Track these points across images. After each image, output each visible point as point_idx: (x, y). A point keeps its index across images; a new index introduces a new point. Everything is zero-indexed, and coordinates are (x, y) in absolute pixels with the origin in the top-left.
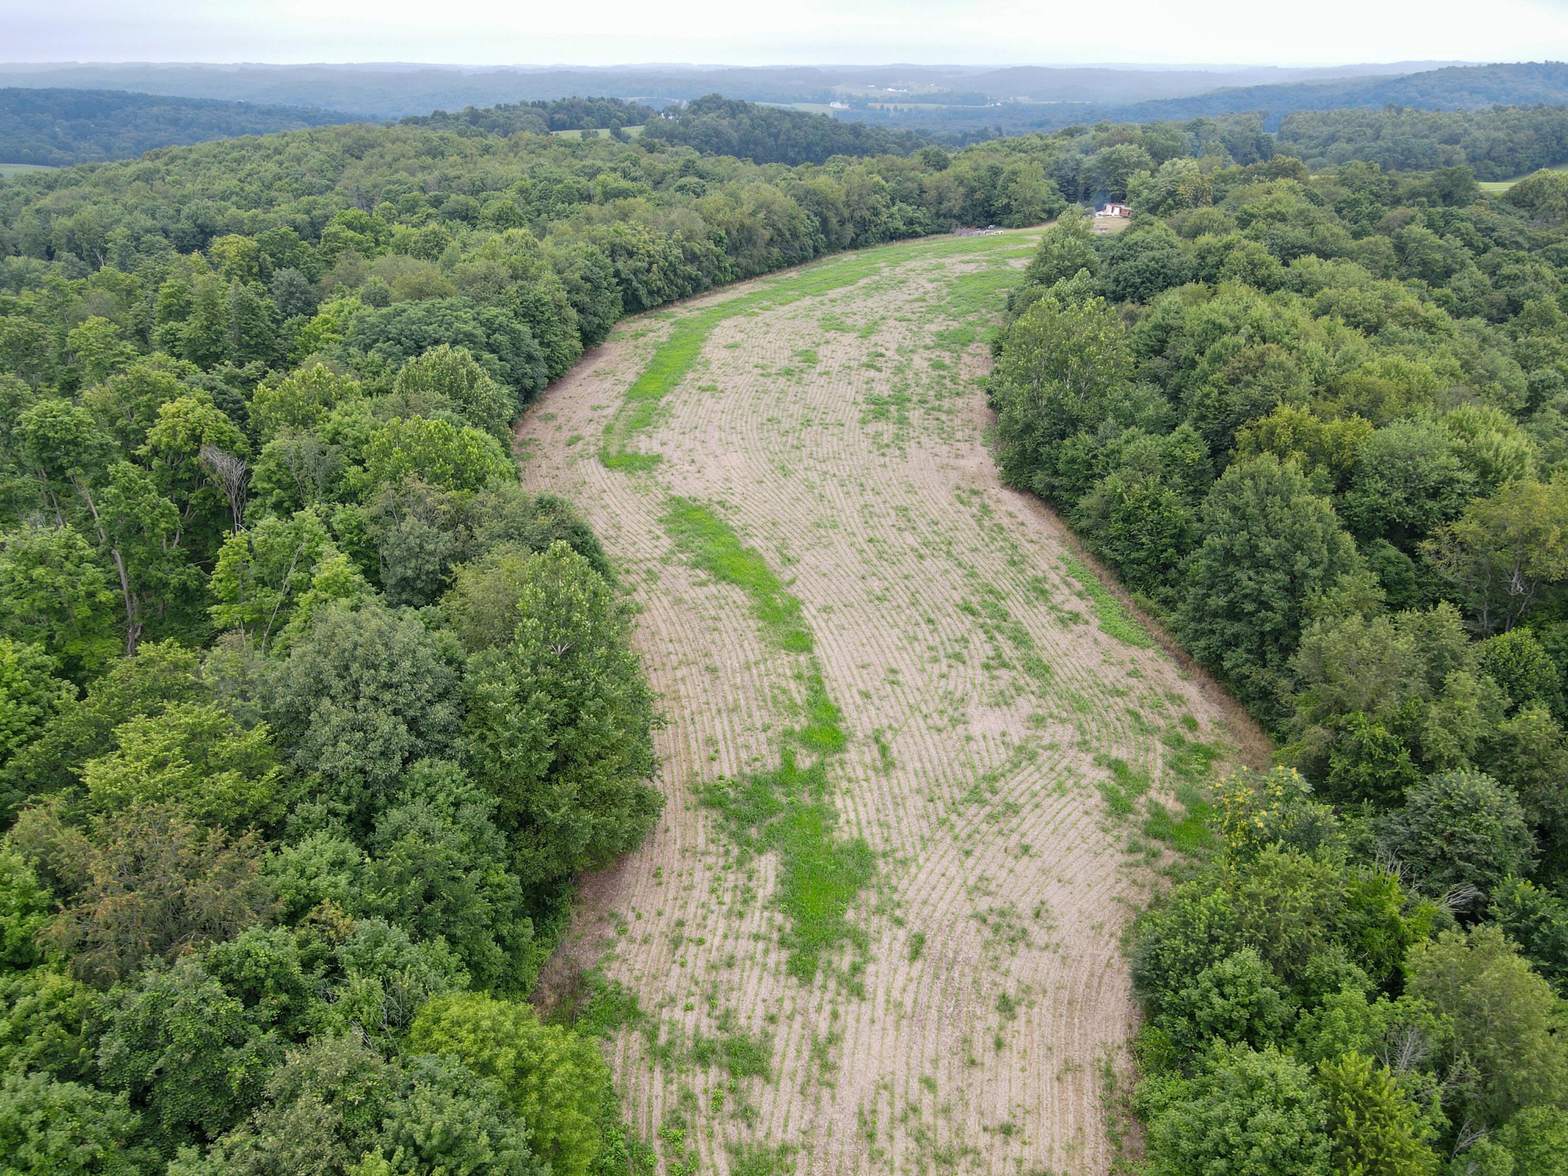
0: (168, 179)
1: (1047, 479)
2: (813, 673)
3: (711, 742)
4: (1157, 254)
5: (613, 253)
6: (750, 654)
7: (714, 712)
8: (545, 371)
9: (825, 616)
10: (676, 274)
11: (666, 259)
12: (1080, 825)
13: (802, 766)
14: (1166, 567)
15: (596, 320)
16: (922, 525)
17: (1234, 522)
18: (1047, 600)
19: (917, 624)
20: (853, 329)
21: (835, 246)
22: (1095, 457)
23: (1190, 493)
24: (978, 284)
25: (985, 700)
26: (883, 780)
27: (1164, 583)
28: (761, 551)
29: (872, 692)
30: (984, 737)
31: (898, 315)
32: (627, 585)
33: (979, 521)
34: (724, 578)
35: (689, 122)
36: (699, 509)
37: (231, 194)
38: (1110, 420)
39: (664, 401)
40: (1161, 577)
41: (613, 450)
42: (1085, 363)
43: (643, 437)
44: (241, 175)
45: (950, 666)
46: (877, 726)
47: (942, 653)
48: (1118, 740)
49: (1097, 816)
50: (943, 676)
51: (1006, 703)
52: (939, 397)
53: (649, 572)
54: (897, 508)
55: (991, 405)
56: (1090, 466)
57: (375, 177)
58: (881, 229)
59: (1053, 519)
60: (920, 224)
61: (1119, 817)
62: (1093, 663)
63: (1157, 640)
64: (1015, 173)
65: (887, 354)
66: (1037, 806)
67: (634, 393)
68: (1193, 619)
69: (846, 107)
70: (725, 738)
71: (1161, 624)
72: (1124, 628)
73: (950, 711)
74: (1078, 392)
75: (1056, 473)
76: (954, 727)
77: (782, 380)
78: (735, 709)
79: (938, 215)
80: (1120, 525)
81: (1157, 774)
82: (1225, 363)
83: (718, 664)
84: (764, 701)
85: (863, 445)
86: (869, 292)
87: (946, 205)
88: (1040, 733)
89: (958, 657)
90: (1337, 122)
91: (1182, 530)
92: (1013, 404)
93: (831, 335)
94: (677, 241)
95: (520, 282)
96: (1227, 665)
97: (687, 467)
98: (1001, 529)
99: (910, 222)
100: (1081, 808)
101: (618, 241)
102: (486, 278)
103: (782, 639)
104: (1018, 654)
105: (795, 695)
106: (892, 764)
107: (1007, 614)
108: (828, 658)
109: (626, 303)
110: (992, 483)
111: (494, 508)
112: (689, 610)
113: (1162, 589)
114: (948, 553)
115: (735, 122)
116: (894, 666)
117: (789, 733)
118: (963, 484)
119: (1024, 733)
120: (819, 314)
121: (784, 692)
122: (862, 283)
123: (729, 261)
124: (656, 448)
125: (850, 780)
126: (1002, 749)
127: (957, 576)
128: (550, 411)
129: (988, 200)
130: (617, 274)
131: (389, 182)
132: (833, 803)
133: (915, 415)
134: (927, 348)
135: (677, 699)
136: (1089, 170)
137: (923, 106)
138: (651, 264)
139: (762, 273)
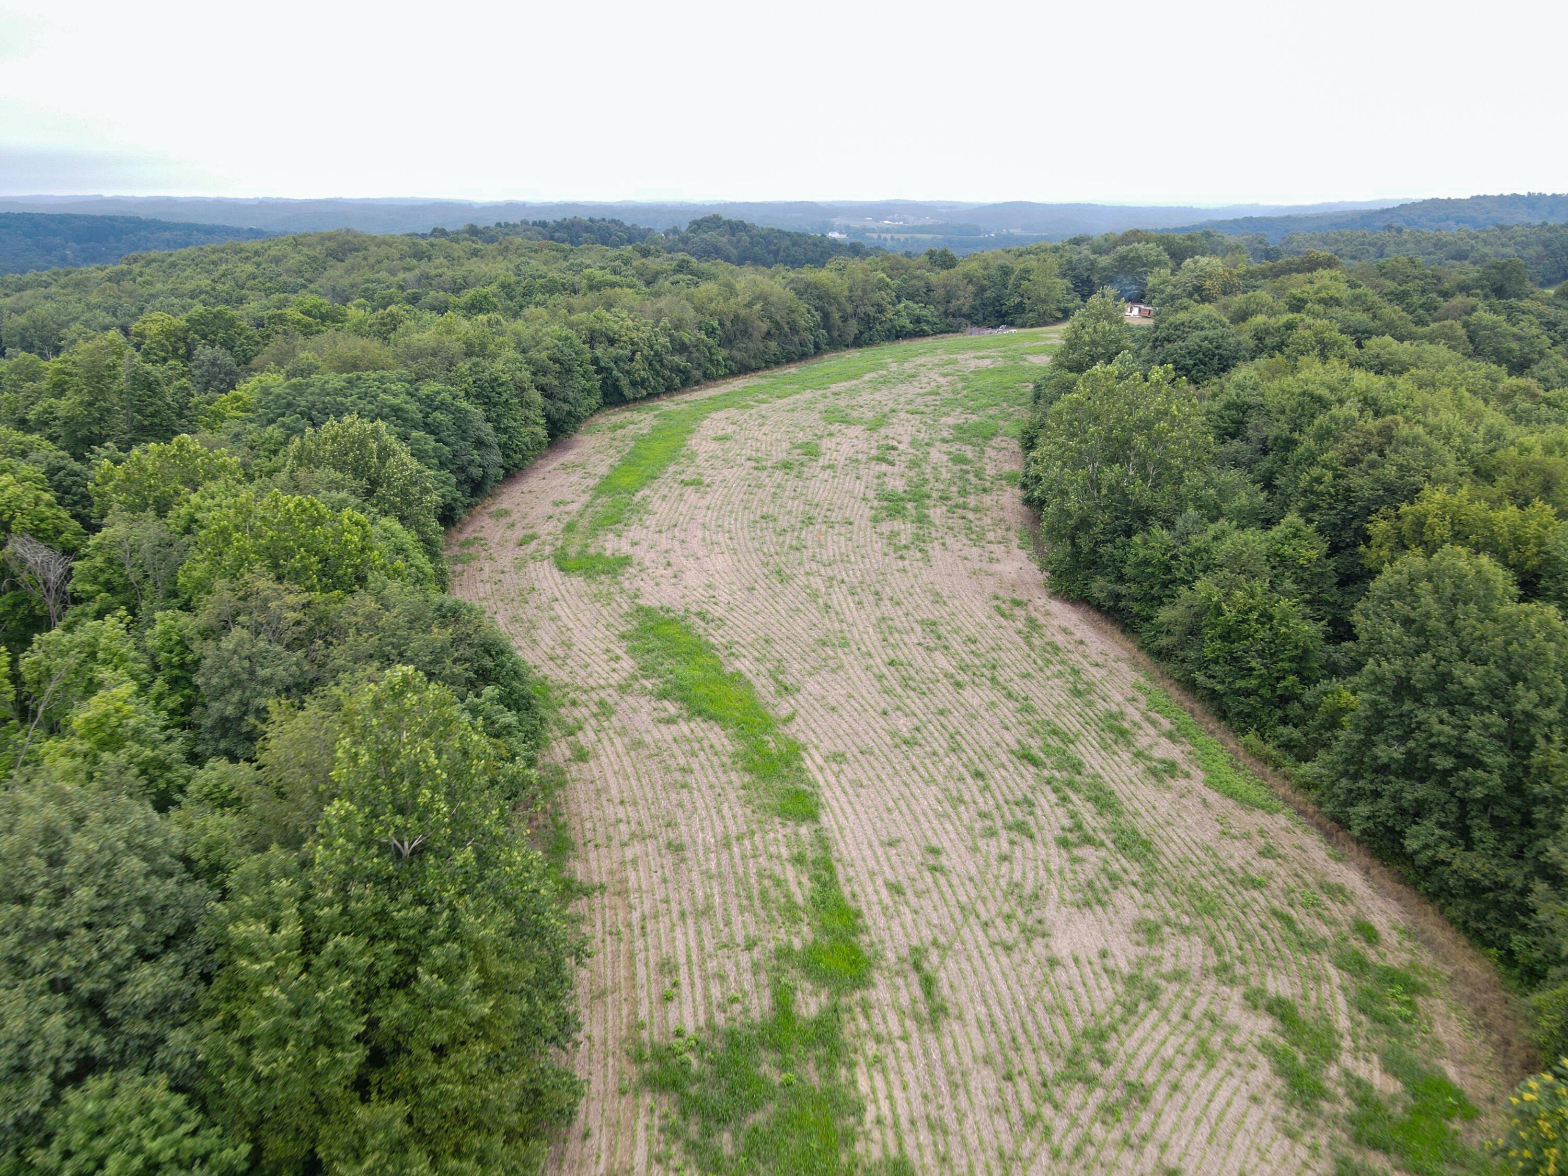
0: (139, 279)
1: (1111, 586)
2: (819, 853)
3: (667, 967)
4: (1210, 334)
5: (592, 340)
6: (730, 823)
7: (675, 916)
8: (499, 459)
9: (835, 767)
10: (662, 365)
11: (651, 347)
12: (1251, 1123)
13: (804, 1012)
14: (1284, 700)
15: (566, 407)
16: (956, 644)
17: (1411, 641)
18: (1129, 744)
19: (961, 779)
20: (859, 421)
21: (837, 343)
22: (1175, 557)
23: (1307, 602)
24: (996, 378)
25: (1068, 896)
26: (930, 1038)
27: (1284, 721)
28: (749, 676)
29: (905, 883)
30: (1076, 960)
31: (909, 408)
32: (570, 721)
33: (1027, 639)
34: (700, 713)
35: (688, 239)
36: (672, 622)
37: (201, 292)
38: (1191, 511)
39: (639, 495)
40: (1279, 713)
41: (572, 551)
42: (1154, 443)
43: (611, 536)
44: (216, 275)
45: (1012, 843)
46: (915, 943)
47: (999, 823)
48: (1271, 962)
49: (1273, 1107)
50: (1004, 858)
51: (1099, 902)
52: (963, 493)
53: (602, 704)
54: (922, 622)
55: (1028, 502)
56: (1168, 569)
57: (356, 277)
58: (888, 326)
59: (1118, 636)
60: (928, 322)
61: (1305, 1106)
62: (1209, 835)
63: (1287, 801)
64: (1027, 271)
65: (900, 447)
66: (1175, 1087)
67: (605, 487)
68: (1345, 774)
69: (844, 236)
70: (689, 962)
71: (1286, 777)
72: (1240, 784)
73: (1020, 913)
74: (1145, 479)
75: (1121, 578)
76: (1028, 941)
77: (779, 475)
78: (706, 912)
79: (946, 314)
80: (1218, 644)
81: (1343, 1023)
82: (1336, 440)
83: (685, 839)
84: (749, 898)
85: (877, 547)
86: (874, 386)
87: (954, 304)
88: (1156, 952)
89: (1021, 827)
90: (1337, 241)
91: (1306, 651)
92: (1064, 493)
93: (835, 427)
94: (664, 329)
95: (475, 359)
96: (1411, 844)
97: (661, 571)
98: (1056, 649)
99: (918, 320)
100: (1244, 1091)
101: (598, 326)
102: (434, 354)
103: (775, 802)
104: (1102, 822)
105: (794, 888)
106: (943, 1010)
107: (1080, 764)
108: (841, 830)
109: (605, 395)
110: (1037, 592)
111: (369, 617)
112: (650, 756)
113: (1281, 729)
114: (993, 680)
115: (735, 239)
116: (935, 843)
117: (784, 954)
118: (1001, 594)
119: (1134, 952)
120: (821, 407)
121: (778, 883)
122: (868, 377)
123: (722, 354)
124: (625, 548)
125: (879, 1040)
126: (1105, 981)
127: (1007, 709)
128: (504, 506)
129: (999, 299)
130: (595, 361)
131: (368, 281)
132: (853, 1083)
133: (937, 513)
134: (944, 441)
135: (623, 893)
136: (1104, 269)
137: (918, 236)
138: (634, 353)
139: (759, 369)
